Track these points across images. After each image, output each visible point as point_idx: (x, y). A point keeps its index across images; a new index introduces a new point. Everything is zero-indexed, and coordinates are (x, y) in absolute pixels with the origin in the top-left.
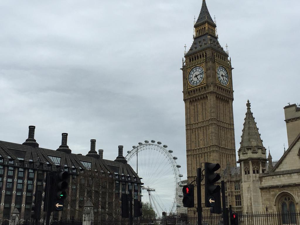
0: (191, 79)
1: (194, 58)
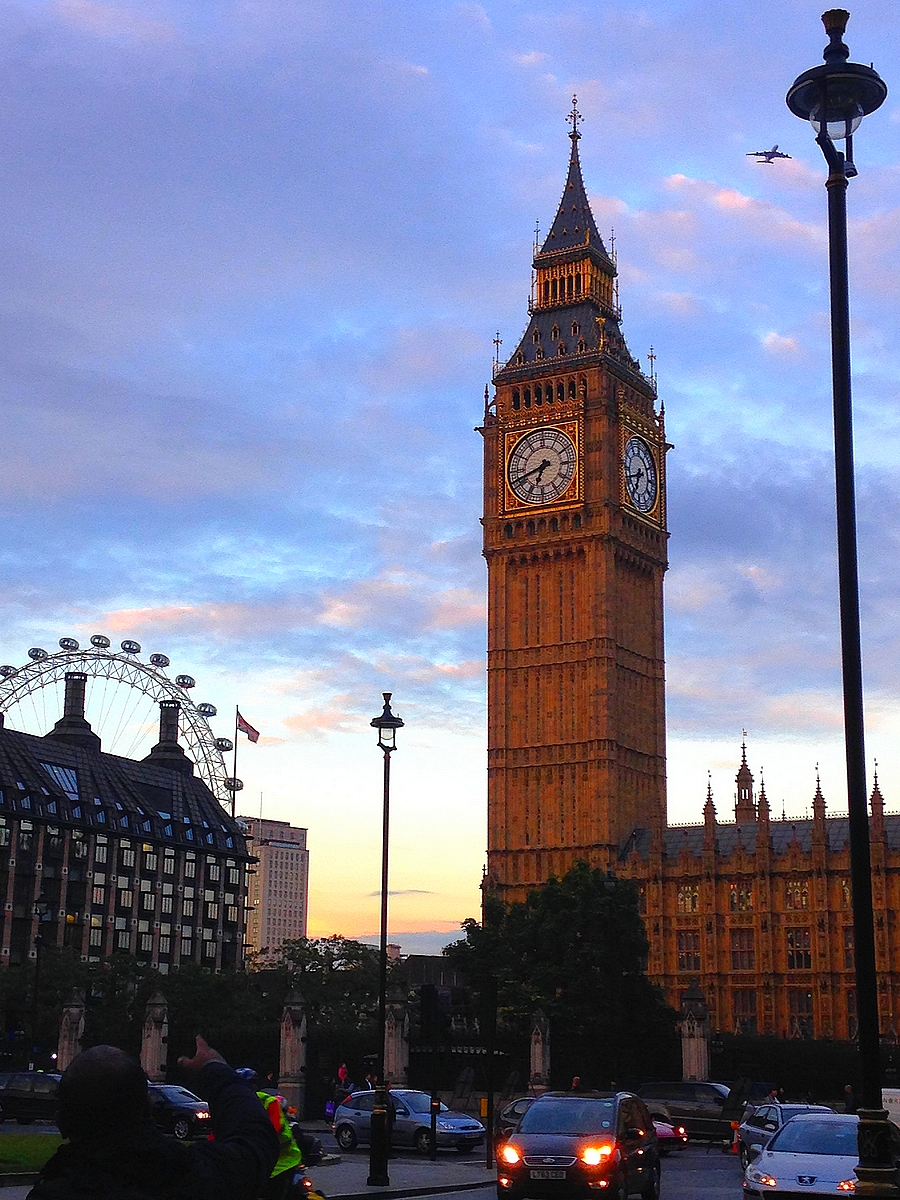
0: (521, 477)
1: (532, 394)
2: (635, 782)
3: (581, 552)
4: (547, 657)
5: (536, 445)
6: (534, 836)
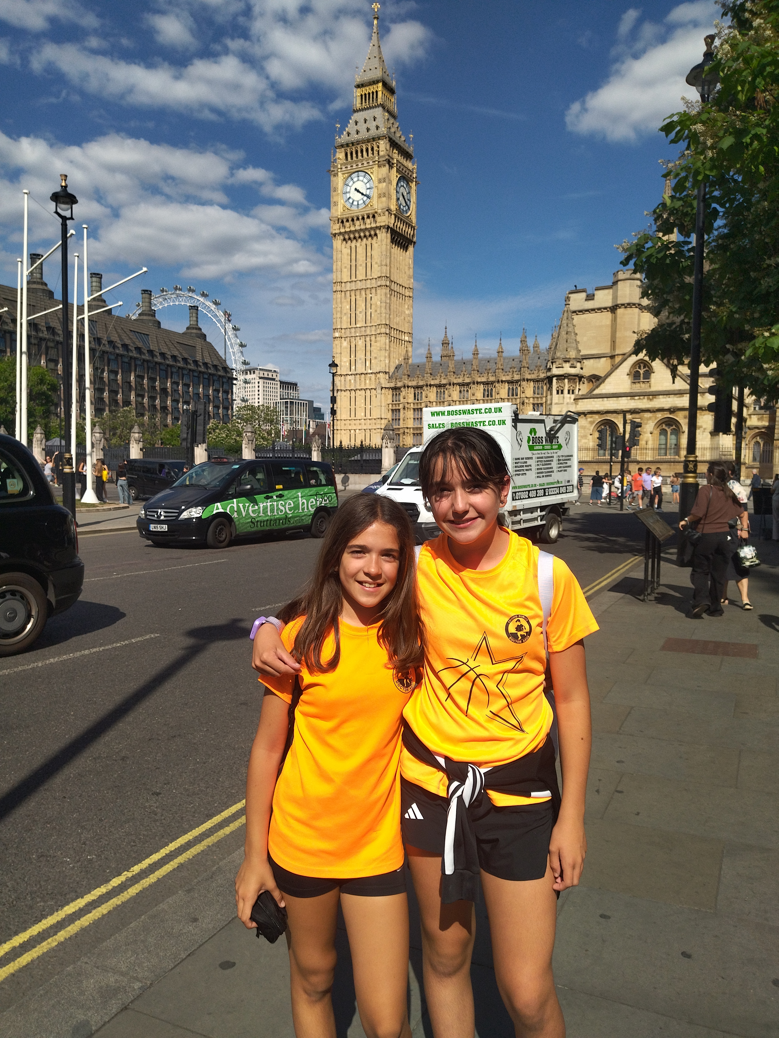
0: (348, 196)
1: (354, 153)
2: (398, 343)
3: (376, 235)
4: (360, 285)
5: (355, 179)
6: (353, 368)
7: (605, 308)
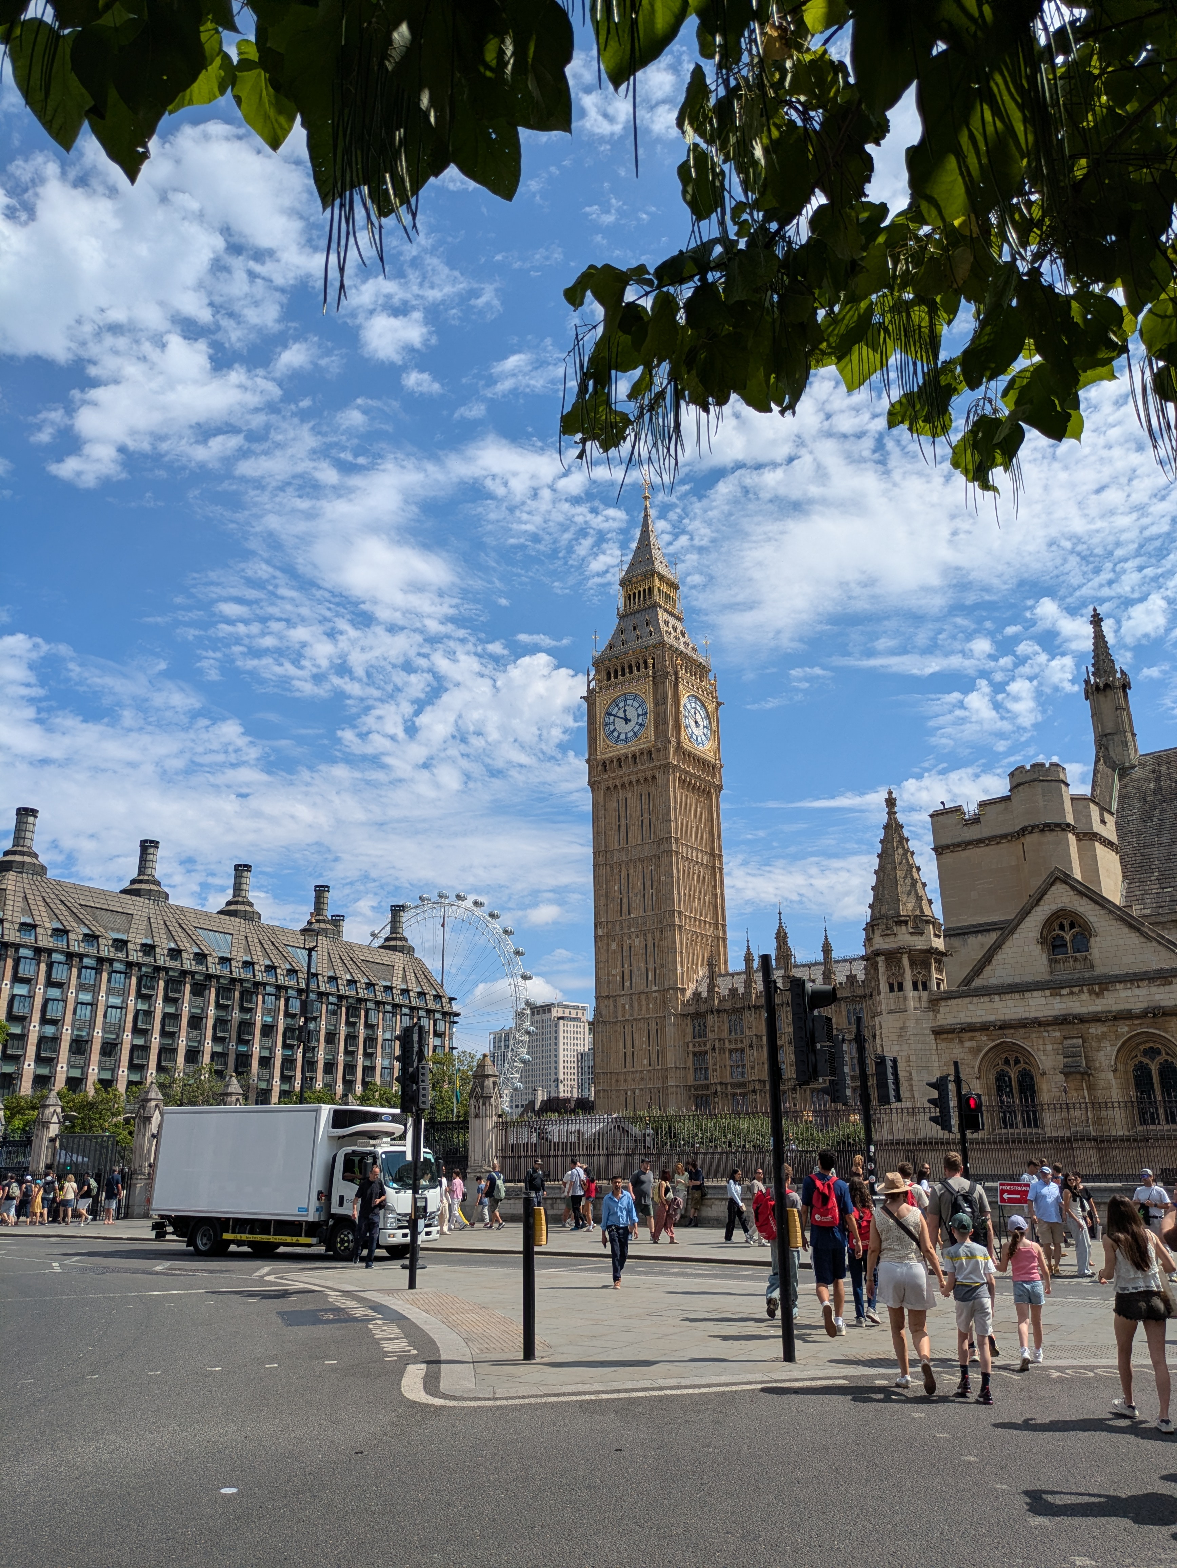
1: (619, 670)
2: (700, 941)
4: (633, 854)
5: (621, 705)
6: (627, 984)
7: (1004, 836)
